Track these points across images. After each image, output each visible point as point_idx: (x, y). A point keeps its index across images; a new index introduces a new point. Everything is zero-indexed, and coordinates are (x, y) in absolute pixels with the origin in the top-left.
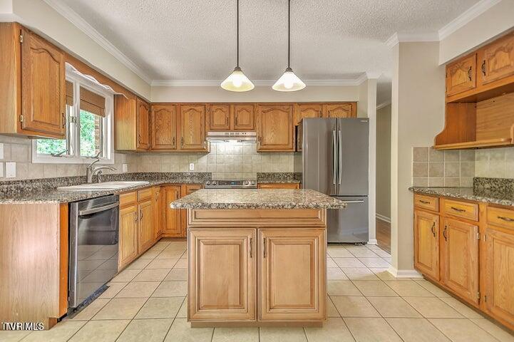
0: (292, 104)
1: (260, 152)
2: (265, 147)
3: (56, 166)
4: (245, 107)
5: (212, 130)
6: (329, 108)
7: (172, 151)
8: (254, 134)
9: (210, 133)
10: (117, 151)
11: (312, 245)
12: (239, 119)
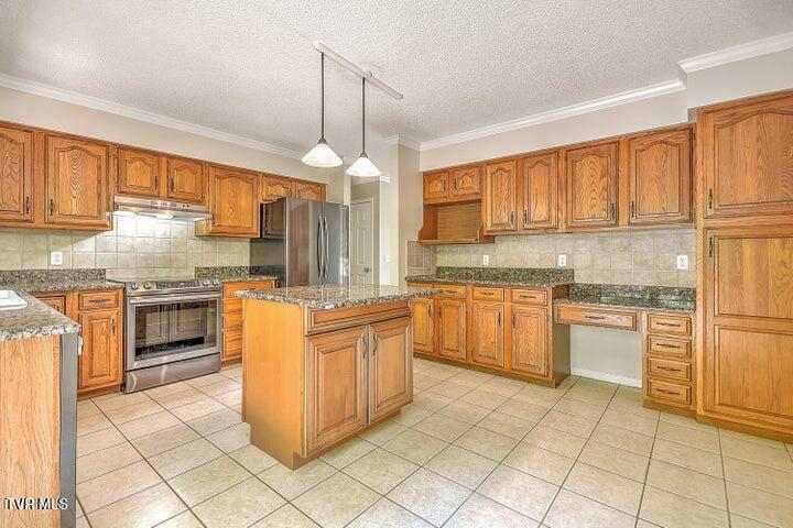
2: (218, 229)
7: (20, 226)
12: (177, 181)
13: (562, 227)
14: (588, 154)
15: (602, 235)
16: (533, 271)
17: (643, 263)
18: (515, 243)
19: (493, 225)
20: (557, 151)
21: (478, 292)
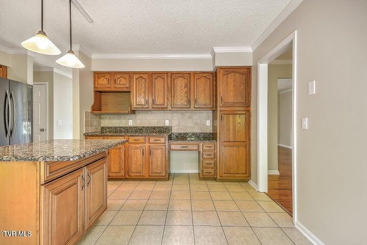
13: (169, 108)
14: (179, 77)
15: (182, 112)
16: (155, 128)
17: (197, 123)
18: (146, 115)
19: (137, 105)
20: (167, 73)
21: (131, 139)
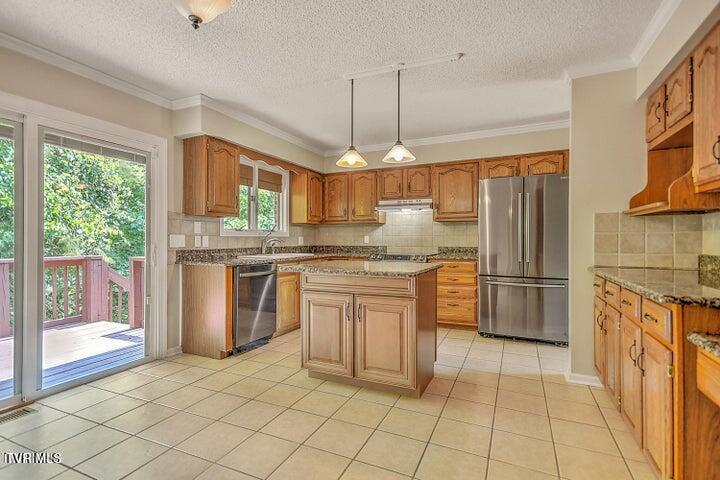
0: (477, 162)
1: (437, 219)
2: (443, 216)
3: (237, 238)
4: (420, 170)
5: (383, 199)
6: (529, 161)
7: (345, 224)
8: (430, 201)
9: (381, 203)
10: (292, 224)
11: (401, 315)
12: (413, 184)
